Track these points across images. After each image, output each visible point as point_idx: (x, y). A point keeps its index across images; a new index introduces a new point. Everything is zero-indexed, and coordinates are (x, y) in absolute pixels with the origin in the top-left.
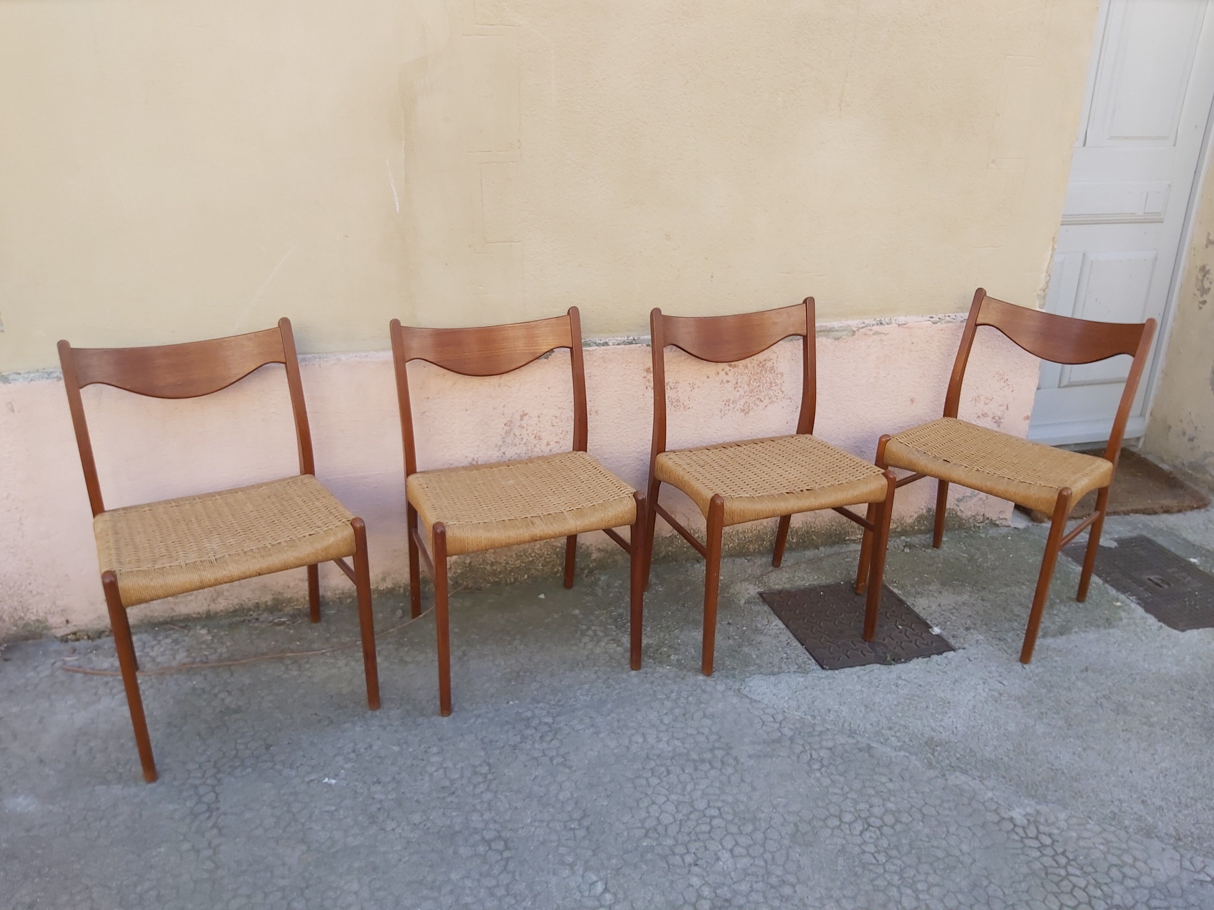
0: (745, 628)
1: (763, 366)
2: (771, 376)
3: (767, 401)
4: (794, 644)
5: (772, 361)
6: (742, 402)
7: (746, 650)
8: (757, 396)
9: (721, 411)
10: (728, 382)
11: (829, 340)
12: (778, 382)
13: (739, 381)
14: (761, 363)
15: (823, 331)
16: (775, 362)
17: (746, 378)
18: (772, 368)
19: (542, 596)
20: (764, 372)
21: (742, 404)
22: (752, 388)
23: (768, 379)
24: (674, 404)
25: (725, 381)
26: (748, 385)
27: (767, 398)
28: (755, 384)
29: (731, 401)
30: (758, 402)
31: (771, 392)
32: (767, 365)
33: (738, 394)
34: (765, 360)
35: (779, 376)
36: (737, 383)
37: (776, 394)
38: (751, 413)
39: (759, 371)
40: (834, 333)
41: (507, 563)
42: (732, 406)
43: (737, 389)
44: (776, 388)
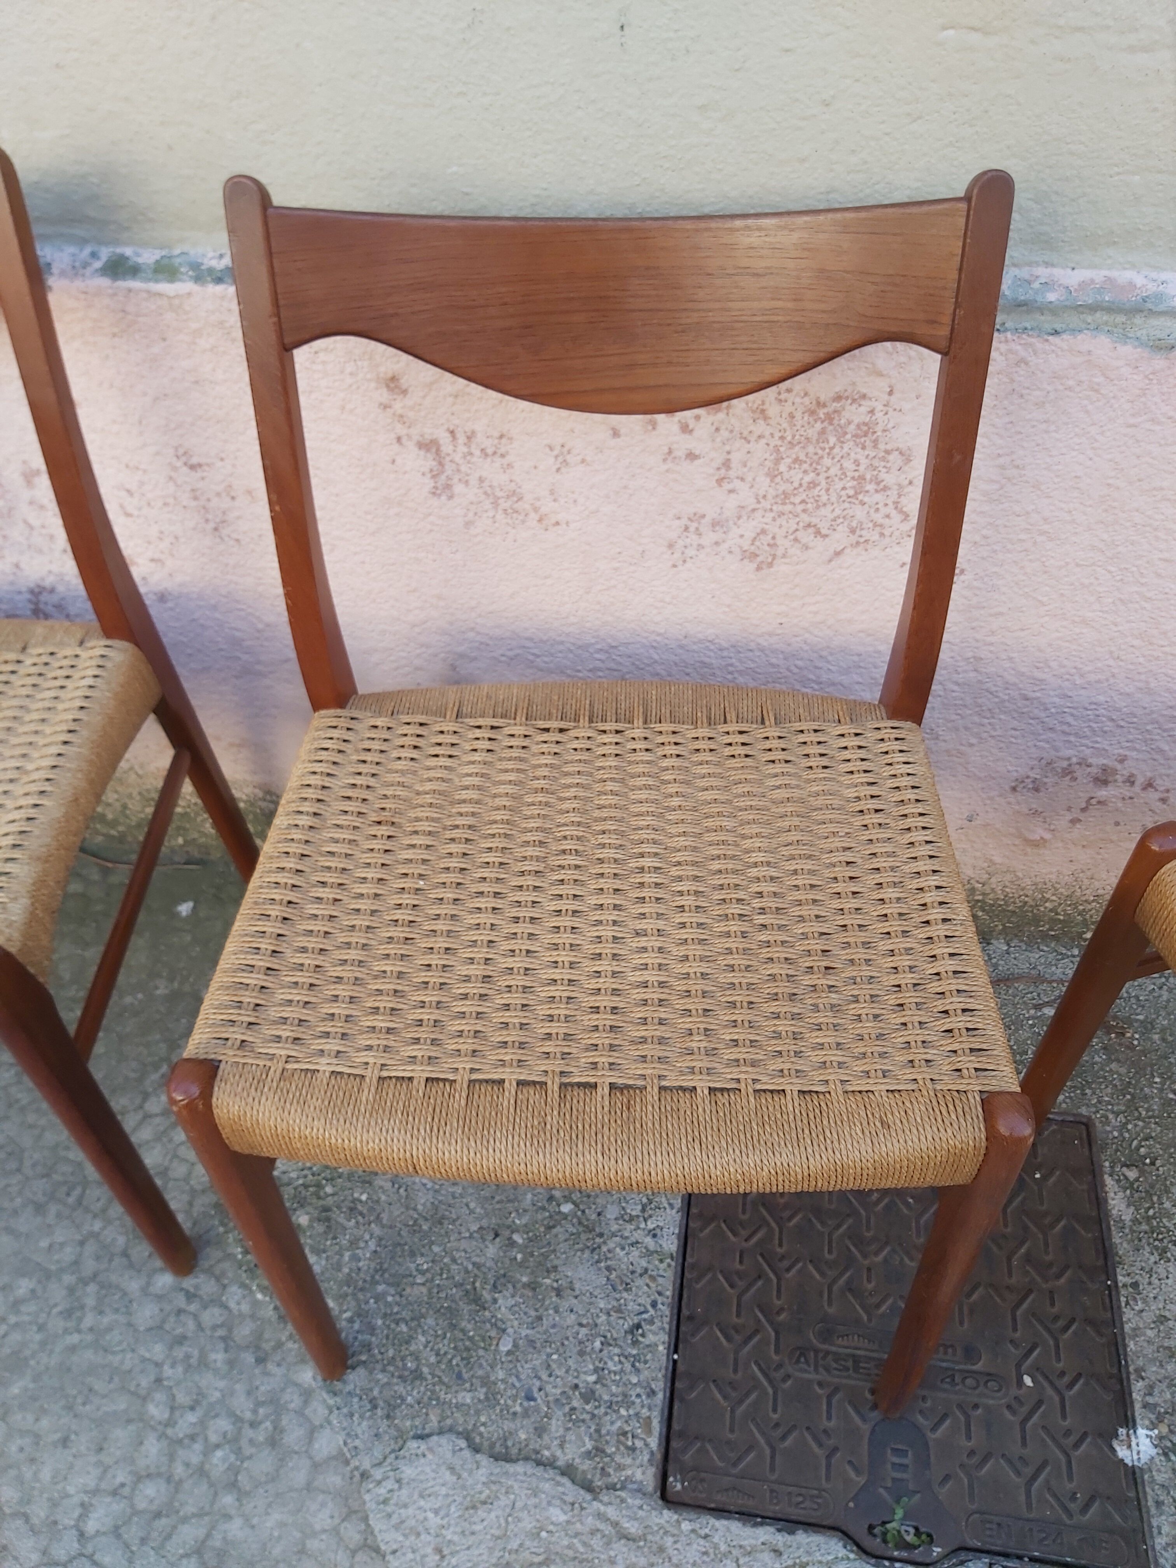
0: (566, 1208)
1: (829, 418)
2: (861, 455)
3: (840, 537)
4: (651, 1338)
5: (866, 405)
6: (749, 528)
7: (505, 1302)
8: (806, 519)
9: (671, 546)
10: (692, 456)
11: (1127, 350)
12: (889, 479)
13: (736, 457)
14: (820, 404)
15: (1110, 309)
16: (879, 407)
17: (760, 450)
18: (866, 430)
19: (185, 909)
20: (832, 440)
21: (750, 535)
22: (783, 487)
23: (848, 465)
24: (504, 504)
25: (680, 453)
26: (773, 475)
27: (843, 529)
28: (796, 476)
29: (707, 519)
30: (806, 537)
31: (860, 513)
32: (846, 415)
33: (732, 503)
34: (838, 398)
35: (894, 457)
36: (727, 464)
37: (878, 517)
38: (782, 568)
39: (812, 433)
40: (1154, 322)
41: (125, 807)
42: (709, 538)
43: (727, 486)
44: (878, 497)
